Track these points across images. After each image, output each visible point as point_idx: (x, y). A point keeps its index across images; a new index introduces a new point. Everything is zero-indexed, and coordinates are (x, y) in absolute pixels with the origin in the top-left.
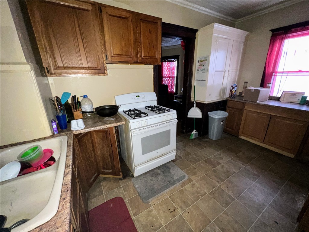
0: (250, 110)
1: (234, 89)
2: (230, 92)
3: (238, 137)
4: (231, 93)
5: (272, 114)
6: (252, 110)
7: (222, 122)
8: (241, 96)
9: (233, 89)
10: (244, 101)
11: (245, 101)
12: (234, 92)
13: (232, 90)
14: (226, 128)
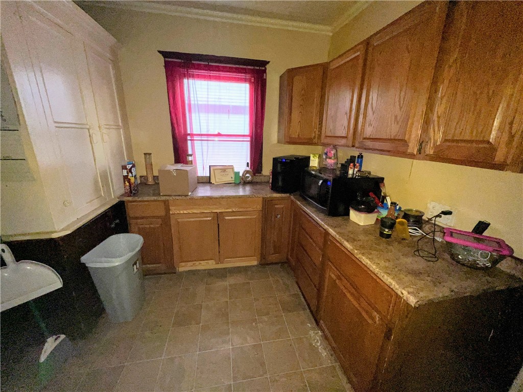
0: (182, 212)
1: (132, 173)
2: (124, 182)
3: (175, 273)
4: (128, 184)
5: (218, 211)
6: (185, 212)
7: (135, 266)
8: (146, 184)
9: (130, 175)
10: (164, 198)
11: (167, 198)
12: (133, 180)
13: (127, 176)
14: (144, 266)
